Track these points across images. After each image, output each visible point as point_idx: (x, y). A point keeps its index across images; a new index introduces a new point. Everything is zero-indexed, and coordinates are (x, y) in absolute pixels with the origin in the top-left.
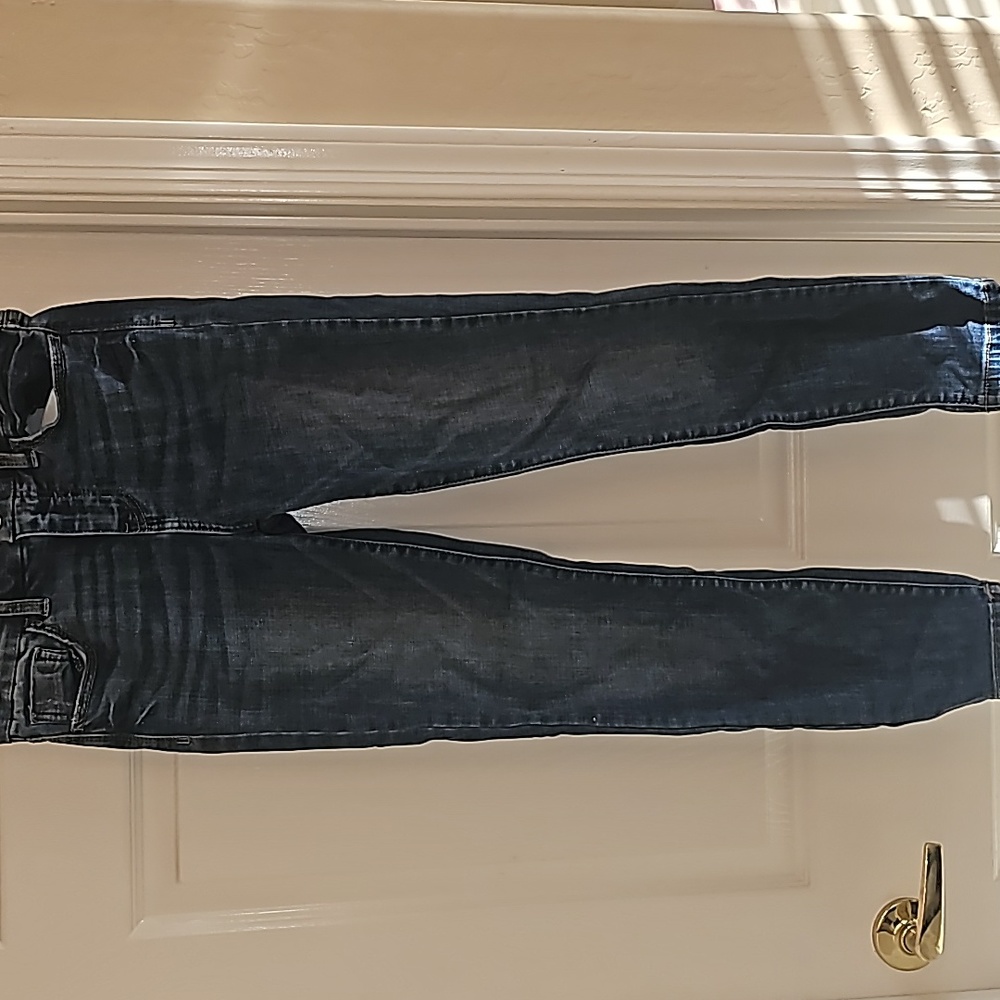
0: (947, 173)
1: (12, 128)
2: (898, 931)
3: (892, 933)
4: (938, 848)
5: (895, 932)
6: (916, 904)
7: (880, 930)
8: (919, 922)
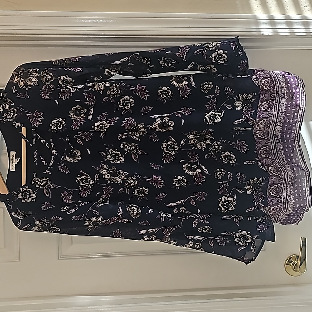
0: (308, 27)
1: (21, 14)
2: (292, 264)
3: (290, 265)
4: (305, 239)
5: (291, 265)
6: (298, 256)
7: (287, 264)
8: (299, 261)
